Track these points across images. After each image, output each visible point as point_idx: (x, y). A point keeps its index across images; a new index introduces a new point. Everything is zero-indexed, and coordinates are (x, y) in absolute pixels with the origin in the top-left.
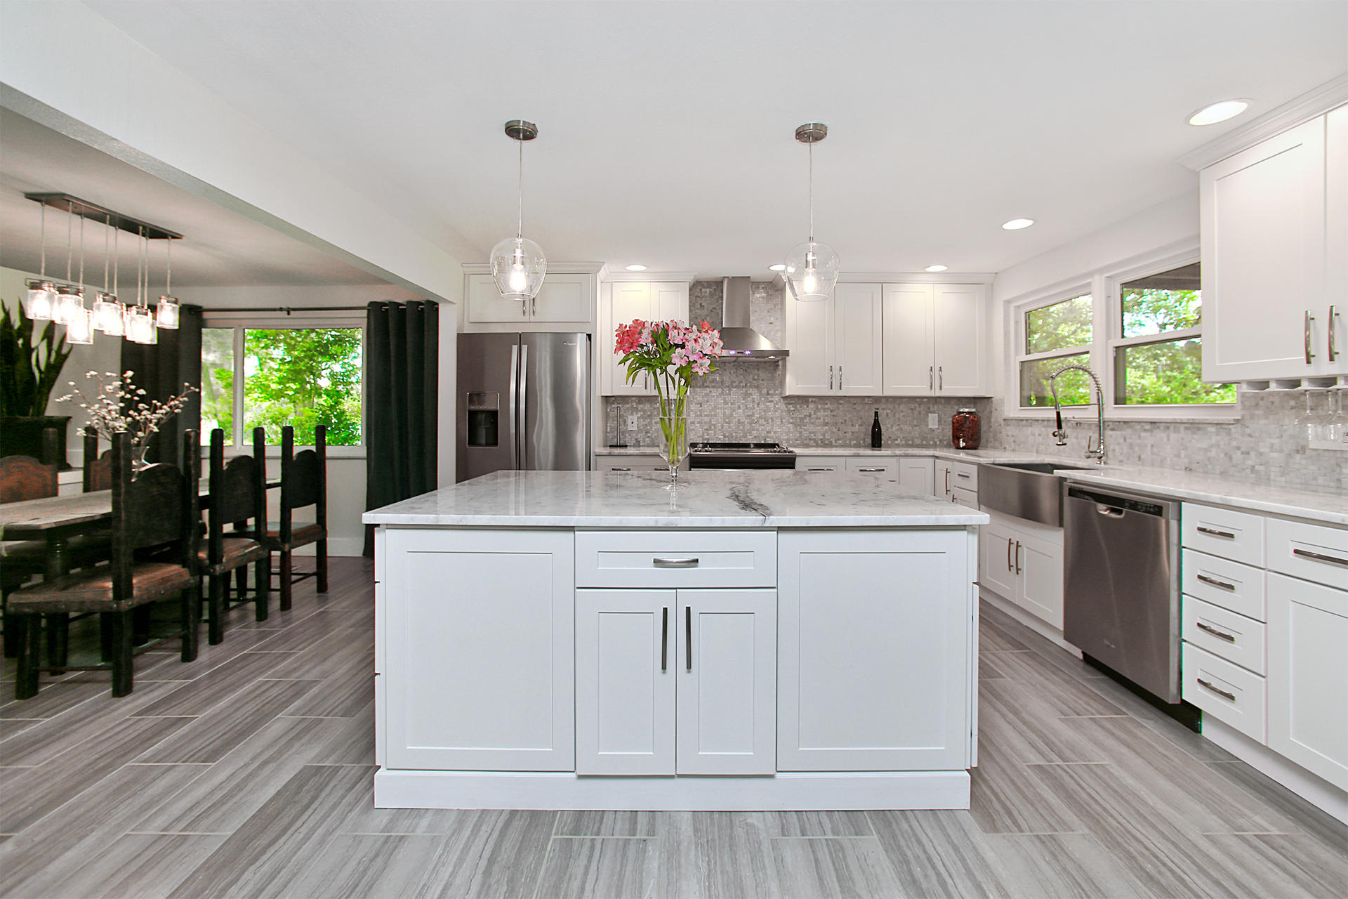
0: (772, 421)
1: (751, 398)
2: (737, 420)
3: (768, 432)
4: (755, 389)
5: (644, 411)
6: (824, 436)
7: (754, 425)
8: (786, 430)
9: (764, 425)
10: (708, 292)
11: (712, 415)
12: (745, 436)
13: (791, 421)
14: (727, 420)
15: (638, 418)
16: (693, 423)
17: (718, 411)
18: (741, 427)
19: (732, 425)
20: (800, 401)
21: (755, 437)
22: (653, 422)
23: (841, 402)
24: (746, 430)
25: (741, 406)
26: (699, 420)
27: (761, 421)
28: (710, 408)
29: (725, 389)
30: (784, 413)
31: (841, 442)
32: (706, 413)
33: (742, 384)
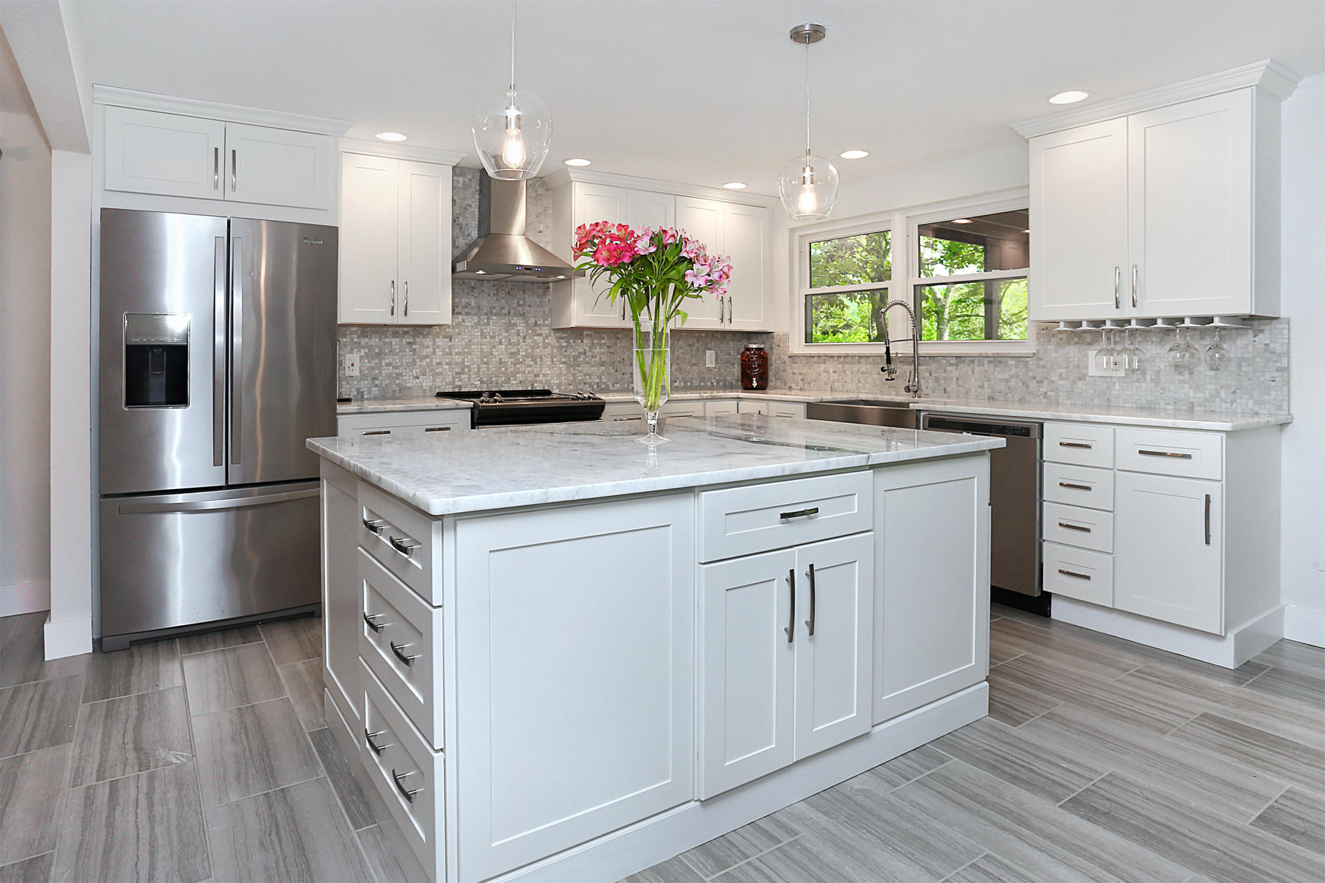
0: (541, 360)
1: (516, 330)
2: (498, 360)
3: (536, 376)
4: (521, 318)
5: (370, 348)
6: (601, 378)
7: (518, 366)
8: (558, 372)
9: (531, 366)
10: (461, 182)
11: (465, 353)
12: (508, 381)
13: (563, 360)
14: (485, 360)
15: (361, 357)
16: (439, 364)
17: (473, 347)
18: (503, 369)
19: (491, 366)
20: (574, 335)
21: (520, 382)
22: (384, 364)
23: (619, 336)
24: (509, 372)
25: (503, 340)
26: (447, 360)
27: (529, 361)
28: (463, 344)
29: (482, 317)
30: (555, 350)
31: (618, 385)
32: (457, 350)
33: (503, 311)
